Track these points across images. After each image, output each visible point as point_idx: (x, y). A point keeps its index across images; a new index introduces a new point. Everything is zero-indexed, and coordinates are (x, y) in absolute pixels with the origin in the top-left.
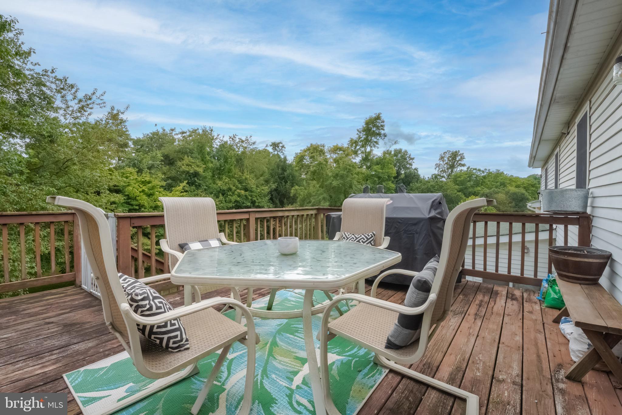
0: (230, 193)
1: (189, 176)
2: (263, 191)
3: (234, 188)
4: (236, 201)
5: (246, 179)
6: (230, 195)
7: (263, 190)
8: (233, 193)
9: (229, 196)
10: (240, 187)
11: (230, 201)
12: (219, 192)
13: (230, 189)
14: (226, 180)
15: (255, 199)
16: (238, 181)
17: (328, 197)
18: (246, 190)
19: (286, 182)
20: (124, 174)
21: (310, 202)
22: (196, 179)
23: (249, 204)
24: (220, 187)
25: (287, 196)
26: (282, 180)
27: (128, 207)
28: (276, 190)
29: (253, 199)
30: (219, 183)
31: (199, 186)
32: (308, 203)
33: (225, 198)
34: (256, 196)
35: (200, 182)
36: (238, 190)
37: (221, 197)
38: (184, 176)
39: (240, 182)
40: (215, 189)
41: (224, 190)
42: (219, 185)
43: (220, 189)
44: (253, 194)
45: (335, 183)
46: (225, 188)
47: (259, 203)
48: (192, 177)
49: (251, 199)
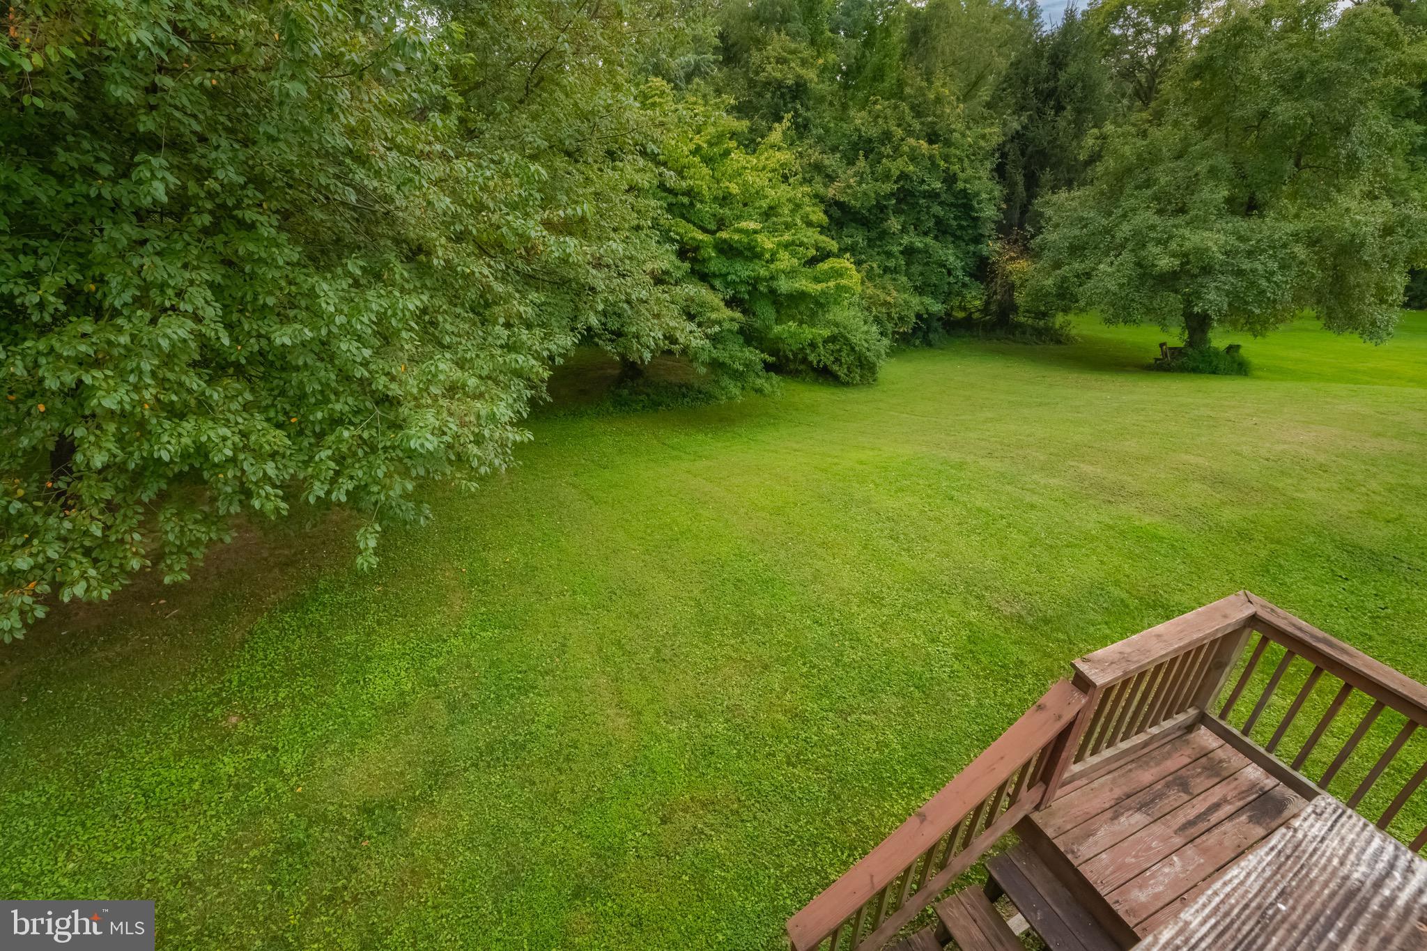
0: (888, 150)
1: (783, 96)
2: (982, 143)
3: (899, 132)
4: (903, 176)
5: (938, 100)
6: (888, 156)
7: (983, 137)
8: (896, 149)
9: (884, 160)
10: (918, 127)
11: (887, 177)
12: (855, 147)
13: (887, 136)
14: (878, 107)
15: (956, 167)
16: (912, 108)
17: (1229, 169)
18: (932, 138)
19: (1059, 108)
20: (646, 97)
21: (1148, 184)
22: (799, 106)
23: (938, 185)
24: (859, 130)
25: (1054, 159)
26: (1044, 102)
27: (666, 198)
28: (1017, 136)
29: (952, 167)
30: (859, 118)
31: (805, 126)
32: (1137, 187)
33: (871, 166)
34: (961, 160)
35: (809, 114)
36: (912, 141)
37: (862, 163)
38: (769, 95)
39: (918, 112)
40: (844, 135)
41: (870, 141)
42: (858, 122)
43: (860, 137)
44: (953, 151)
45: (1285, 111)
46: (874, 132)
47: (965, 181)
48: (788, 97)
49: (946, 171)
